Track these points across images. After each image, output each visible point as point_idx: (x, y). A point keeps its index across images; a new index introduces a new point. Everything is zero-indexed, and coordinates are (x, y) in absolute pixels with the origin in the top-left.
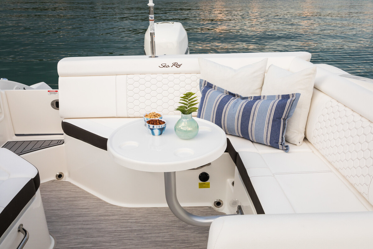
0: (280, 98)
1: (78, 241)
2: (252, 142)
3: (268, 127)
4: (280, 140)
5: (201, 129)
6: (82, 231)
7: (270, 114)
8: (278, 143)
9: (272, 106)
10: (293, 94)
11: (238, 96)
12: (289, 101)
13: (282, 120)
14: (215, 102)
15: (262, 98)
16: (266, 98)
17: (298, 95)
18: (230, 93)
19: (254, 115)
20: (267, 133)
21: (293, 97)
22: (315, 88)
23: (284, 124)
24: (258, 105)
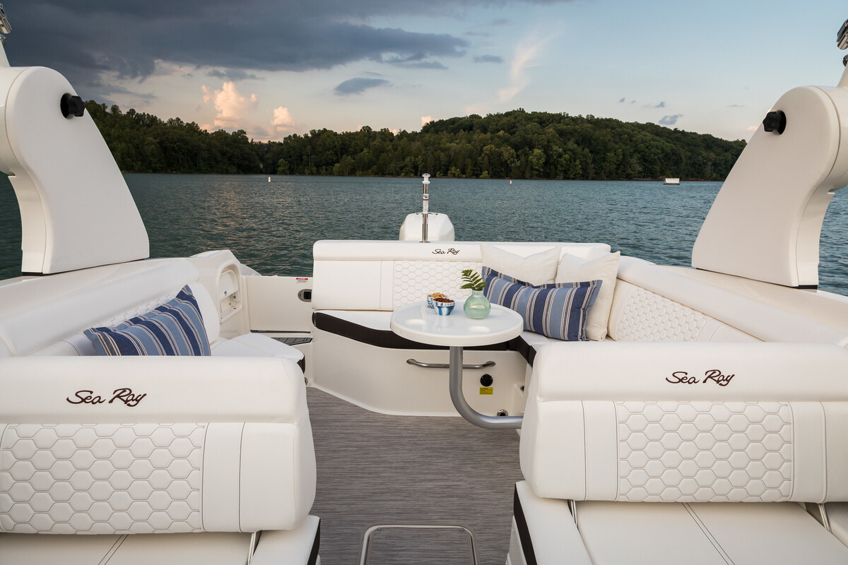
0: (579, 286)
1: (340, 444)
2: (547, 337)
3: (565, 318)
4: (580, 333)
5: (492, 312)
6: (343, 436)
7: (568, 303)
8: (577, 336)
9: (570, 294)
10: (593, 282)
11: (529, 284)
12: (589, 289)
13: (582, 311)
14: (502, 290)
15: (557, 286)
16: (562, 287)
17: (600, 282)
18: (519, 282)
19: (549, 305)
20: (565, 325)
21: (594, 284)
22: (618, 278)
23: (584, 315)
24: (553, 293)
